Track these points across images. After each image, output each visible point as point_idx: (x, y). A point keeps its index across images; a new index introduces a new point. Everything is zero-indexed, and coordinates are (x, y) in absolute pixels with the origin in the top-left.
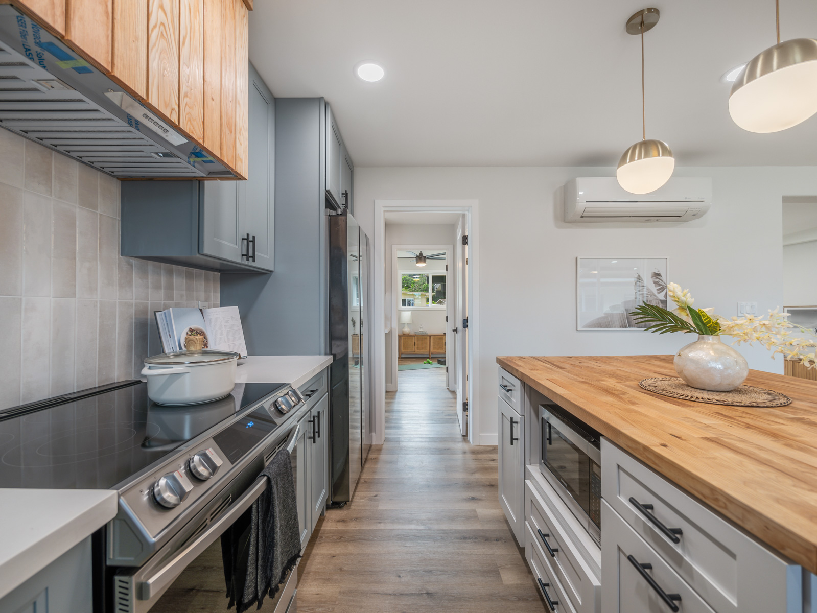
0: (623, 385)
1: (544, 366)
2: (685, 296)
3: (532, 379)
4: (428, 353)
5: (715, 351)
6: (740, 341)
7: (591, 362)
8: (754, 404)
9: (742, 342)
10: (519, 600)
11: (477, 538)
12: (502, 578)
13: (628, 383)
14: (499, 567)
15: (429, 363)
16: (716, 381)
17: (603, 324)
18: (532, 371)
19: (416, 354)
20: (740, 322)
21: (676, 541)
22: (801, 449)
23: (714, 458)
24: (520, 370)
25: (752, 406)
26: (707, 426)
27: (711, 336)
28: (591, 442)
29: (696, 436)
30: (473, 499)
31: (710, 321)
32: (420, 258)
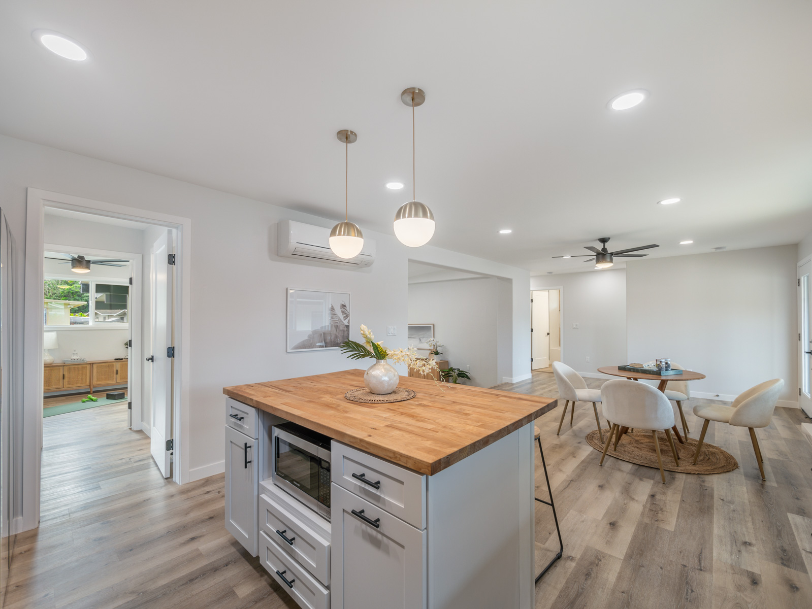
0: (336, 399)
1: (273, 392)
2: (370, 334)
3: (269, 406)
4: (88, 387)
5: (385, 369)
6: (395, 362)
7: (308, 382)
8: (403, 399)
9: (397, 363)
10: (256, 602)
11: (205, 574)
12: (238, 594)
13: (338, 396)
14: (233, 587)
15: (92, 400)
16: (386, 388)
17: (306, 345)
18: (266, 398)
19: (65, 390)
20: (397, 353)
21: (378, 488)
22: (422, 421)
23: (392, 436)
24: (255, 398)
25: (402, 401)
26: (386, 418)
27: (383, 360)
28: (320, 446)
29: (382, 426)
30: (193, 539)
31: (382, 351)
32: (79, 261)
